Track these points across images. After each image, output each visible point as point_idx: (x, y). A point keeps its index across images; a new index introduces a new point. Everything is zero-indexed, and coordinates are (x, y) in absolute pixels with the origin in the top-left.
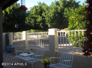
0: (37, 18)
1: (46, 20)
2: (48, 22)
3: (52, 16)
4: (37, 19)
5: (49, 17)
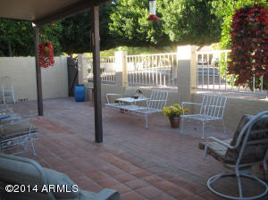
0: (141, 17)
1: (164, 22)
3: (179, 11)
4: (139, 19)
5: (173, 14)
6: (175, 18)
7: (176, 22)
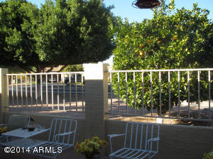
0: (8, 36)
1: (35, 42)
2: (40, 47)
3: (52, 32)
4: (7, 38)
5: (46, 35)
6: (47, 39)
7: (48, 43)
